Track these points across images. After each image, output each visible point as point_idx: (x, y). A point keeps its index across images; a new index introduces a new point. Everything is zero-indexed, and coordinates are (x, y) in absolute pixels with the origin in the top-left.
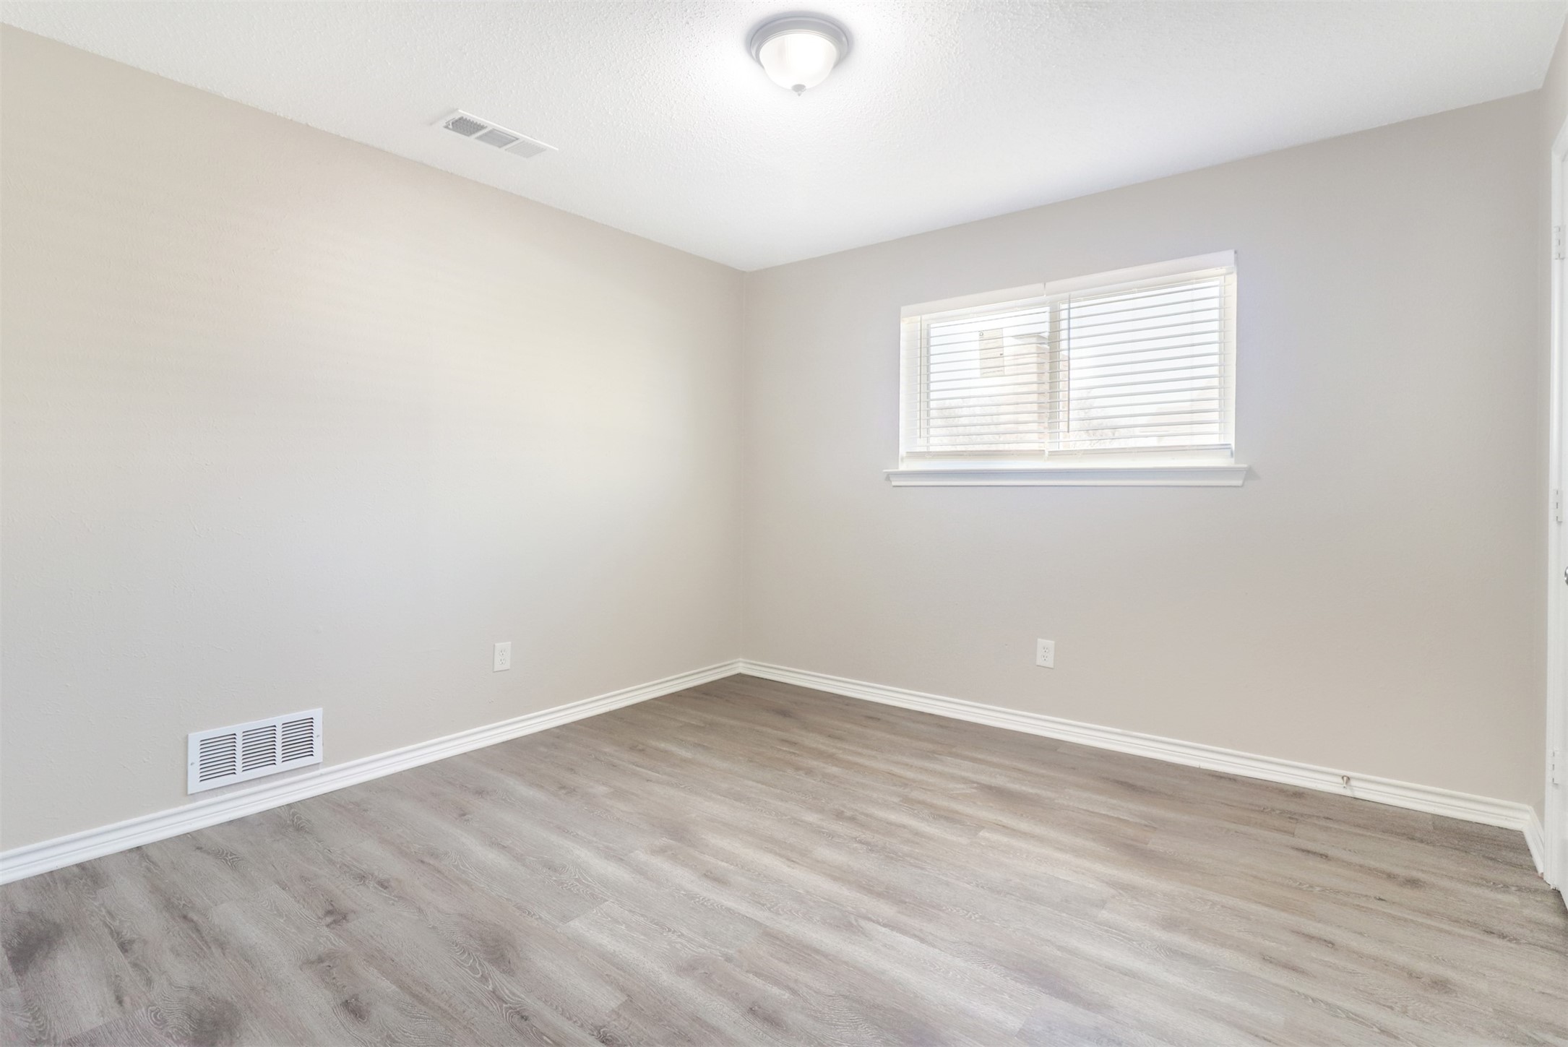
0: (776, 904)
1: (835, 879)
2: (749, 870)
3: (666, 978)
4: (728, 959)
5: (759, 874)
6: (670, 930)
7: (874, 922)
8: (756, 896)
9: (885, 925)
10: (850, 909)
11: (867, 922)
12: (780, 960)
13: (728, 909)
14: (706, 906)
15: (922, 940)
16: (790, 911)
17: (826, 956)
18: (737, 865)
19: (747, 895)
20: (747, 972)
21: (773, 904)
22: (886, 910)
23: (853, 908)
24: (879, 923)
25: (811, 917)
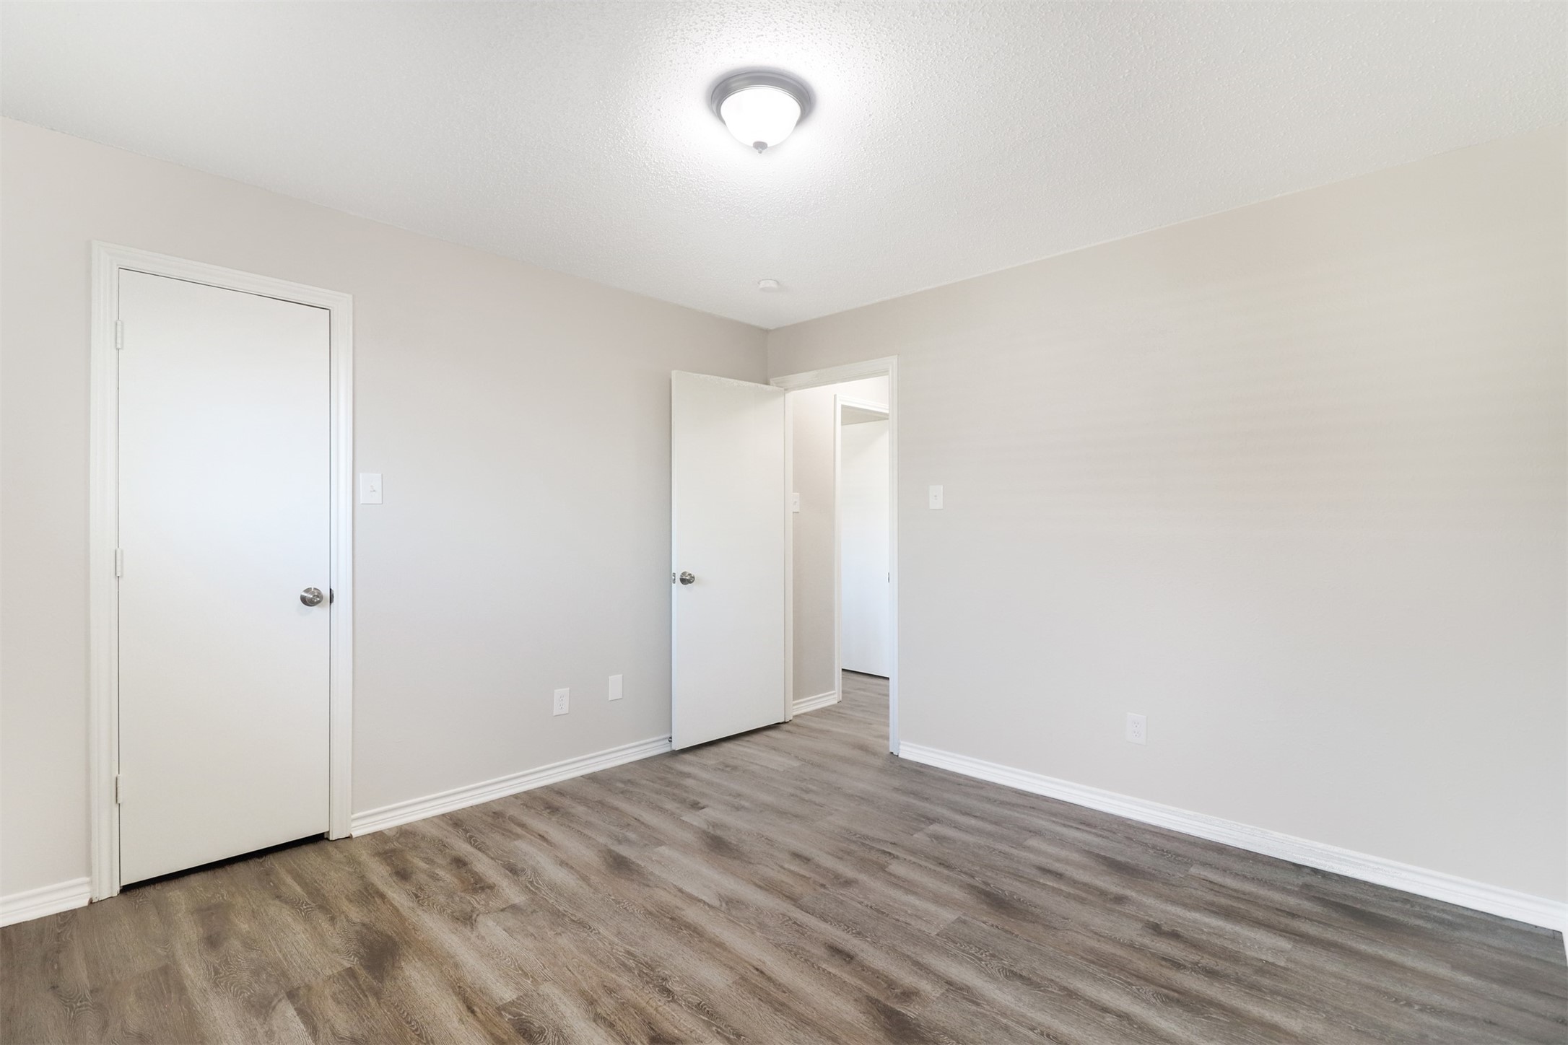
0: (783, 923)
1: (721, 945)
2: (806, 960)
3: (863, 877)
4: (823, 886)
5: (796, 955)
6: (871, 907)
7: (708, 904)
8: (801, 931)
9: (700, 901)
10: (722, 915)
11: (714, 905)
12: (787, 884)
13: (825, 921)
14: (845, 925)
15: (680, 890)
16: (772, 916)
17: (756, 885)
18: (819, 968)
19: (809, 933)
20: (810, 878)
21: (786, 924)
22: (692, 914)
23: (719, 916)
24: (705, 902)
25: (757, 910)
